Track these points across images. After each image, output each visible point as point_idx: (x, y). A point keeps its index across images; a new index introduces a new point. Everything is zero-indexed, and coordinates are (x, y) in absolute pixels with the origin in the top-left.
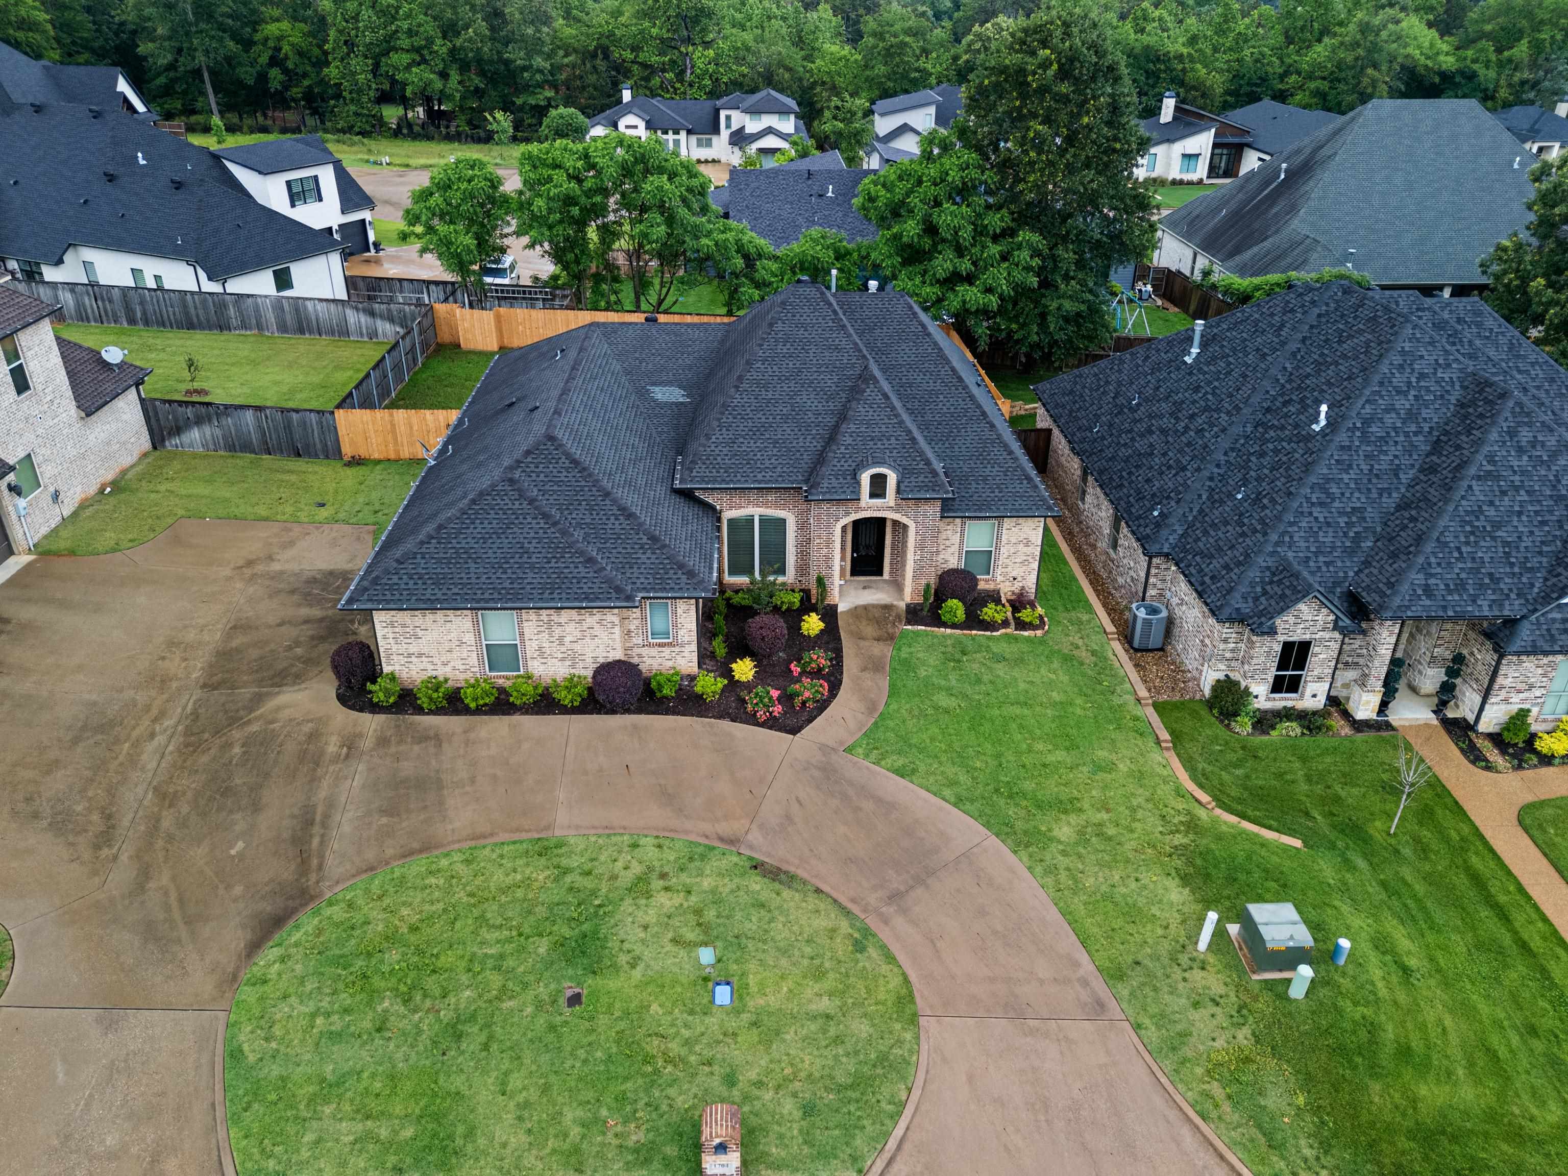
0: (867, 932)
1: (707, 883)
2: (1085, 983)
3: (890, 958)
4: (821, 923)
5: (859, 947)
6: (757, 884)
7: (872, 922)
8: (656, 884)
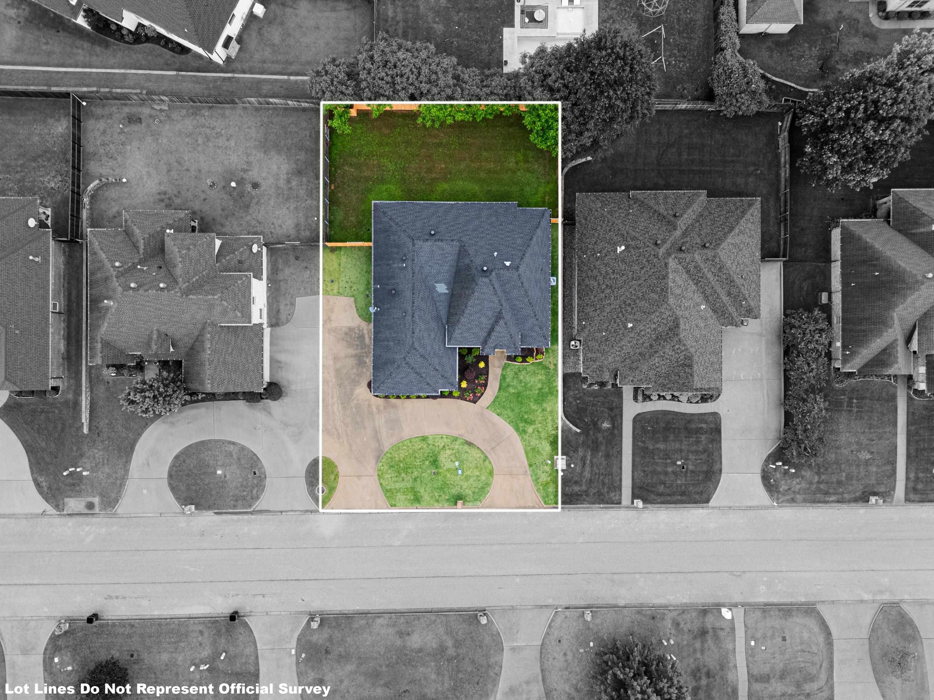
0: (486, 457)
1: (456, 447)
2: (525, 467)
3: (490, 463)
4: (478, 455)
5: (484, 461)
6: (466, 447)
7: (488, 455)
8: (447, 447)
